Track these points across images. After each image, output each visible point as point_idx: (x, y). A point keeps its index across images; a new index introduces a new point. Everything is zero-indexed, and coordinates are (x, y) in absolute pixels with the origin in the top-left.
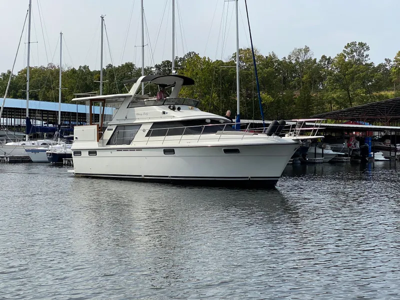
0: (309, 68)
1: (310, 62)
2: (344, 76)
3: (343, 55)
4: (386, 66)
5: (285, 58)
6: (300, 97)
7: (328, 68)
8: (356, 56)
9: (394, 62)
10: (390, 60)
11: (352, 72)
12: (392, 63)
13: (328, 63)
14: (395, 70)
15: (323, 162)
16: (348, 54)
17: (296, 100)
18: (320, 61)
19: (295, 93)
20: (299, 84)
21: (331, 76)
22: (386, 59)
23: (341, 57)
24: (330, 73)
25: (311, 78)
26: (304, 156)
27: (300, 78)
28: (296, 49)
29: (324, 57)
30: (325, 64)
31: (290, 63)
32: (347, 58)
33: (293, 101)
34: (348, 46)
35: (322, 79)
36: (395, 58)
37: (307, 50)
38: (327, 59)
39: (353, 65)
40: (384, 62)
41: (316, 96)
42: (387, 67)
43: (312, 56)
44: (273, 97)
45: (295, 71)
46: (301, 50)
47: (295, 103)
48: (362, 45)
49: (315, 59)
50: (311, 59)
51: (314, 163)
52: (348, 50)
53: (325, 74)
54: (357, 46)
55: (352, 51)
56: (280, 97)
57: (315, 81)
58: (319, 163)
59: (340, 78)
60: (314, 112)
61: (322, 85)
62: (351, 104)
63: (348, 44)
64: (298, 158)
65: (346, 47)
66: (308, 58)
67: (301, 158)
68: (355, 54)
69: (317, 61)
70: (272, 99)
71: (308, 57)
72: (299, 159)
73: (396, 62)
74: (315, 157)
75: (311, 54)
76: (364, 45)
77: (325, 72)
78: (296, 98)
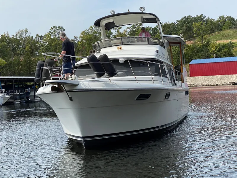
0: (29, 42)
1: (29, 39)
2: (51, 47)
4: (75, 40)
5: (14, 36)
6: (24, 61)
7: (41, 42)
8: (57, 35)
9: (80, 38)
10: (77, 37)
11: (56, 44)
12: (78, 39)
13: (41, 39)
14: (81, 43)
15: (40, 101)
16: (52, 33)
17: (22, 63)
18: (36, 38)
19: (21, 58)
20: (23, 53)
21: (43, 47)
22: (75, 37)
23: (48, 35)
24: (43, 45)
25: (30, 48)
26: (28, 98)
27: (23, 49)
28: (19, 30)
29: (37, 35)
30: (38, 40)
31: (16, 39)
32: (52, 36)
33: (20, 63)
34: (52, 28)
35: (37, 49)
36: (80, 36)
37: (26, 31)
38: (39, 37)
39: (56, 40)
40: (74, 38)
41: (35, 60)
42: (76, 41)
43: (30, 35)
44: (6, 62)
45: (20, 44)
46: (23, 31)
47: (21, 65)
48: (59, 27)
49: (32, 37)
50: (29, 37)
51: (35, 102)
52: (52, 31)
53: (39, 46)
54: (57, 29)
55: (54, 31)
56: (11, 61)
57: (33, 50)
58: (37, 101)
59: (49, 48)
60: (34, 70)
61: (38, 53)
62: (56, 64)
63: (52, 27)
64: (24, 100)
65: (50, 29)
67: (26, 99)
68: (56, 33)
69: (34, 38)
70: (5, 63)
71: (28, 35)
72: (25, 100)
73: (81, 38)
74: (35, 98)
75: (29, 33)
76: (61, 28)
77: (39, 45)
78: (21, 61)
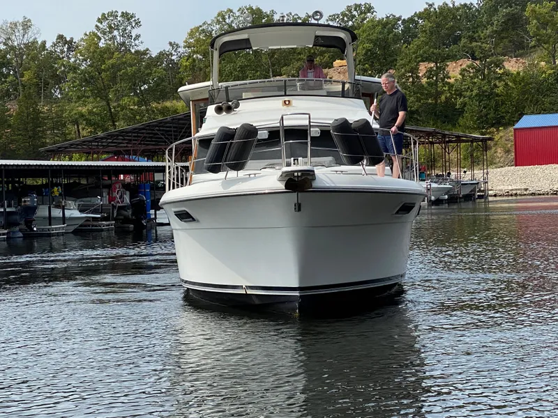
0: (33, 59)
1: (34, 48)
2: (99, 74)
3: (95, 35)
4: (172, 55)
6: (18, 114)
7: (69, 58)
8: (118, 37)
9: (185, 47)
10: (177, 45)
11: (113, 65)
12: (181, 50)
13: (69, 49)
14: (188, 63)
15: (65, 233)
16: (104, 32)
17: (12, 121)
18: (54, 45)
19: (9, 106)
20: (16, 90)
21: (75, 73)
22: (170, 44)
23: (93, 38)
24: (74, 68)
25: (38, 77)
26: (29, 223)
27: (17, 78)
28: (5, 22)
29: (61, 37)
30: (62, 52)
32: (103, 41)
33: (6, 121)
34: (103, 18)
35: (59, 79)
36: (186, 42)
37: (26, 25)
38: (66, 42)
39: (113, 53)
40: (168, 48)
41: (50, 110)
42: (173, 58)
43: (37, 36)
45: (7, 64)
46: (16, 25)
47: (9, 126)
48: (127, 17)
49: (44, 43)
50: (34, 42)
51: (50, 235)
52: (104, 25)
53: (64, 71)
54: (119, 19)
55: (110, 27)
57: (47, 84)
58: (58, 235)
59: (92, 77)
60: (48, 141)
61: (61, 90)
62: (114, 125)
63: (104, 14)
64: (17, 229)
65: (99, 20)
66: (31, 40)
67: (23, 227)
68: (116, 33)
69: (48, 45)
71: (30, 37)
72: (20, 230)
73: (188, 47)
74: (50, 225)
75: (35, 32)
76: (132, 17)
77: (65, 67)
78: (10, 116)
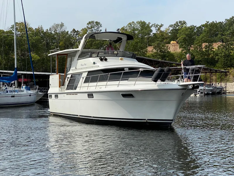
0: (64, 37)
1: (64, 34)
3: (86, 29)
5: (48, 30)
7: (76, 37)
8: (94, 30)
11: (91, 41)
13: (76, 34)
16: (89, 28)
18: (71, 32)
25: (65, 44)
27: (57, 44)
28: (55, 24)
29: (74, 30)
30: (74, 35)
31: (51, 33)
32: (88, 31)
34: (90, 23)
35: (72, 45)
37: (62, 25)
38: (76, 32)
43: (65, 29)
44: (40, 57)
45: (55, 39)
46: (58, 25)
47: (54, 61)
48: (97, 23)
49: (68, 32)
50: (65, 31)
52: (89, 26)
53: (74, 42)
54: (95, 24)
55: (91, 27)
56: (44, 56)
57: (68, 46)
65: (88, 24)
66: (63, 31)
69: (69, 33)
70: (38, 58)
71: (63, 29)
75: (65, 27)
76: (99, 23)
77: (74, 40)
